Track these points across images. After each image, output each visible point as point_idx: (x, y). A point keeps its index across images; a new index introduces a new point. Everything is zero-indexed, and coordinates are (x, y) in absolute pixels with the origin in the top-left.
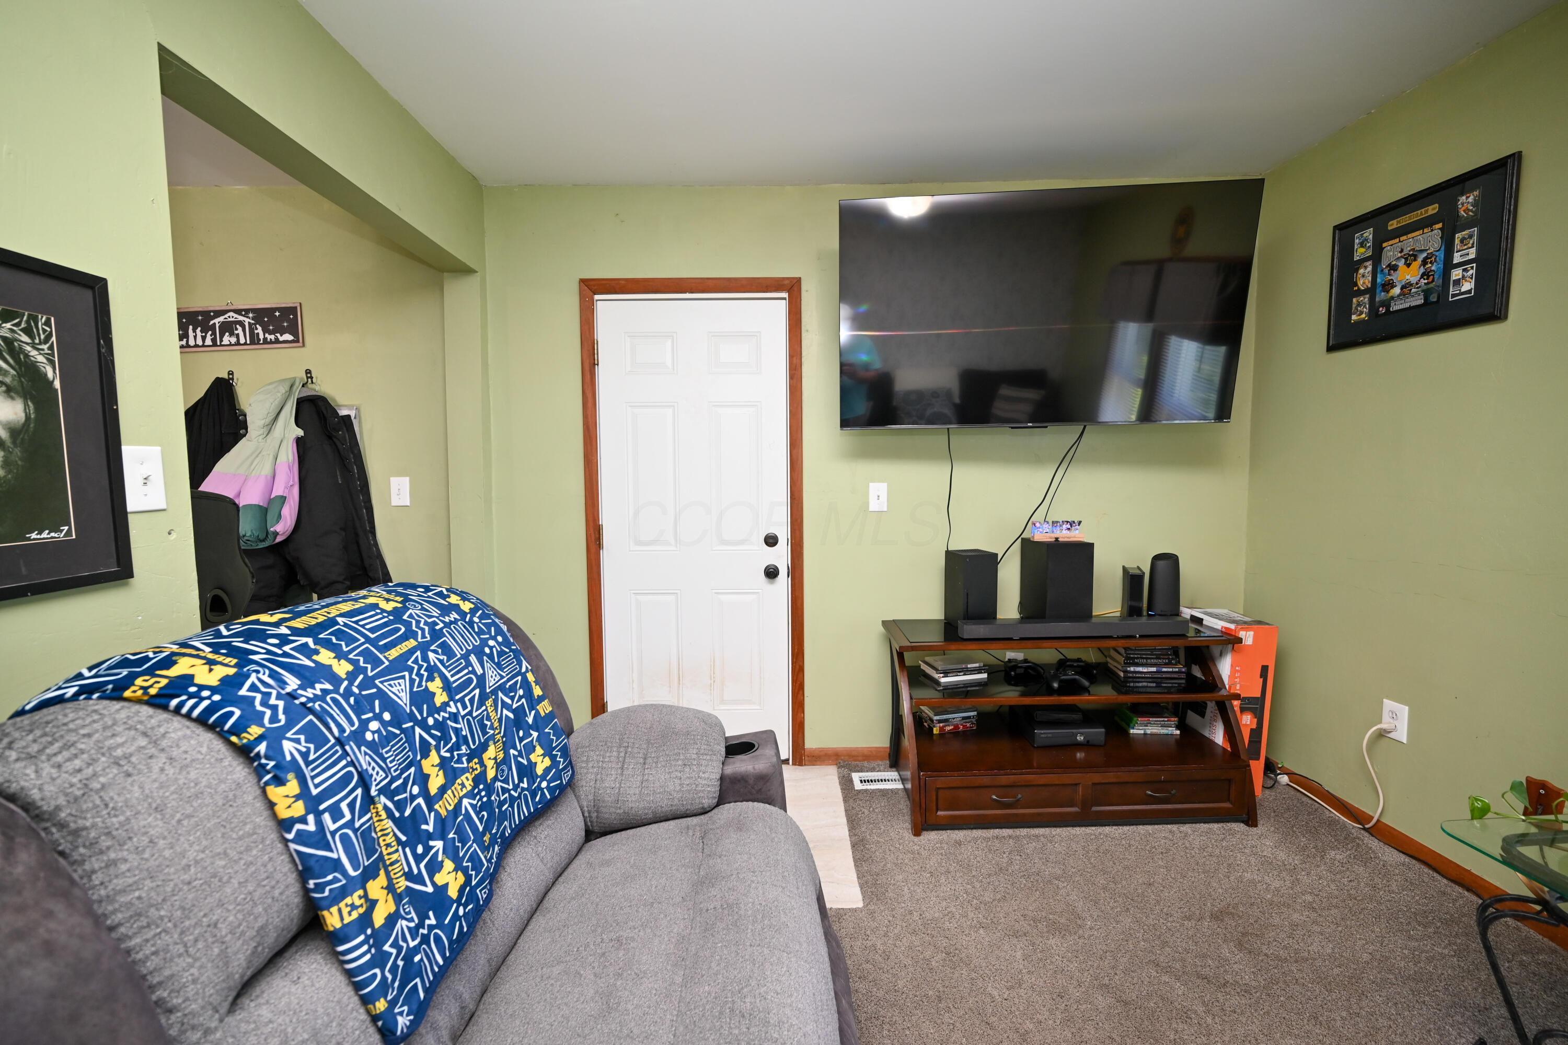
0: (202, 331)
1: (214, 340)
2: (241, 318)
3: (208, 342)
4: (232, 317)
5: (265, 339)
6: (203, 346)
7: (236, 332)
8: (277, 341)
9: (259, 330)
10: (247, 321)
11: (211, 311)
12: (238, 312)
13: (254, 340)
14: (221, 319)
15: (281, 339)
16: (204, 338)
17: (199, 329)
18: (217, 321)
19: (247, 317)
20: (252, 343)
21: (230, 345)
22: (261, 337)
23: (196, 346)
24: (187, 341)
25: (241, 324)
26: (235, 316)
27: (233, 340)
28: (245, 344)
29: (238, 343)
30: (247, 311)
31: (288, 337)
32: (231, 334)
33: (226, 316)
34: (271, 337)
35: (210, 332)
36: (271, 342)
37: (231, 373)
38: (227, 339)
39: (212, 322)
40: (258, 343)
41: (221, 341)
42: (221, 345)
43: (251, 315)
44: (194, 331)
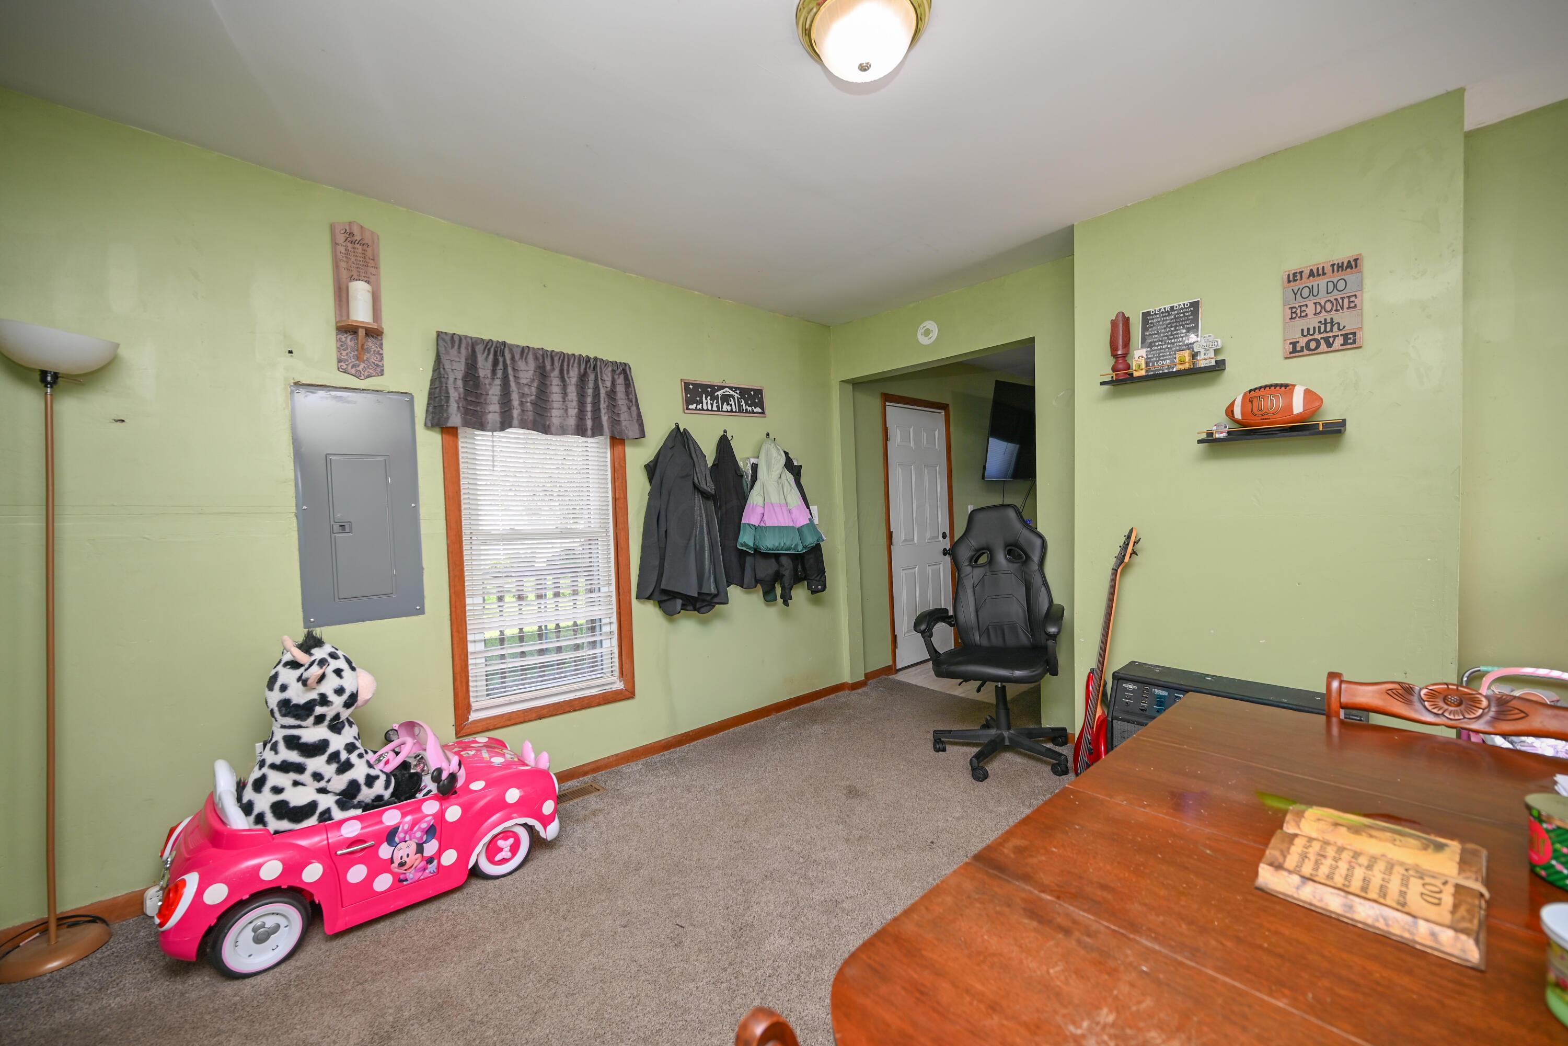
0: (711, 400)
1: (718, 407)
2: (733, 393)
3: (715, 408)
4: (728, 391)
5: (746, 409)
6: (712, 410)
7: (730, 403)
8: (753, 412)
9: (743, 403)
10: (736, 396)
11: (715, 386)
12: (731, 388)
13: (741, 410)
14: (721, 392)
15: (755, 410)
16: (712, 404)
17: (709, 397)
18: (720, 393)
19: (736, 393)
20: (740, 412)
21: (727, 411)
22: (744, 408)
23: (708, 410)
24: (702, 406)
25: (733, 396)
26: (730, 391)
27: (729, 408)
28: (736, 412)
29: (732, 411)
30: (736, 388)
31: (758, 410)
32: (728, 404)
33: (724, 390)
34: (749, 409)
35: (715, 401)
36: (750, 412)
37: (725, 431)
38: (725, 407)
39: (716, 394)
40: (743, 412)
41: (722, 408)
42: (722, 411)
43: (738, 392)
44: (706, 399)
